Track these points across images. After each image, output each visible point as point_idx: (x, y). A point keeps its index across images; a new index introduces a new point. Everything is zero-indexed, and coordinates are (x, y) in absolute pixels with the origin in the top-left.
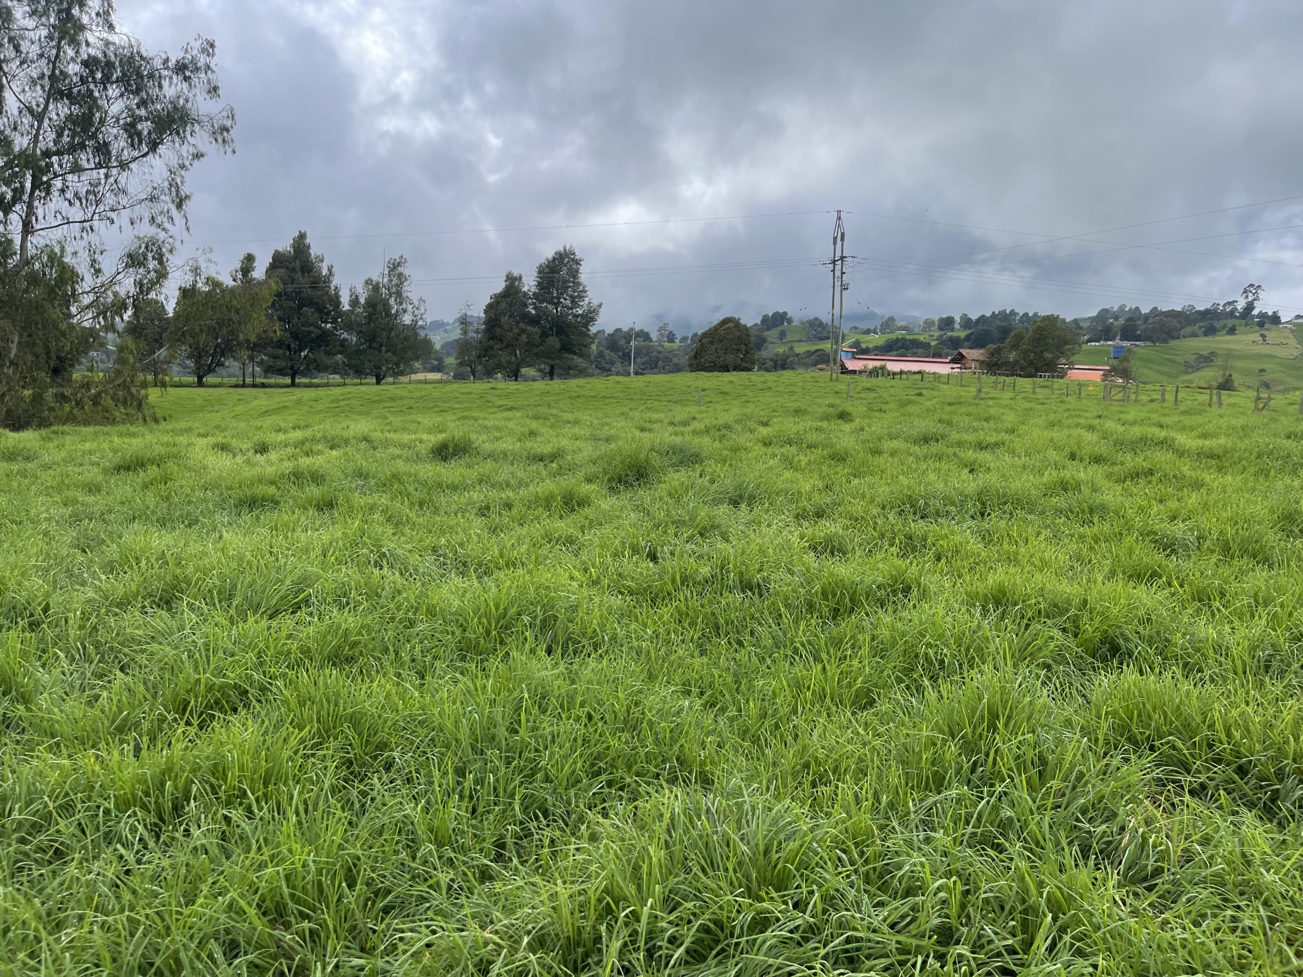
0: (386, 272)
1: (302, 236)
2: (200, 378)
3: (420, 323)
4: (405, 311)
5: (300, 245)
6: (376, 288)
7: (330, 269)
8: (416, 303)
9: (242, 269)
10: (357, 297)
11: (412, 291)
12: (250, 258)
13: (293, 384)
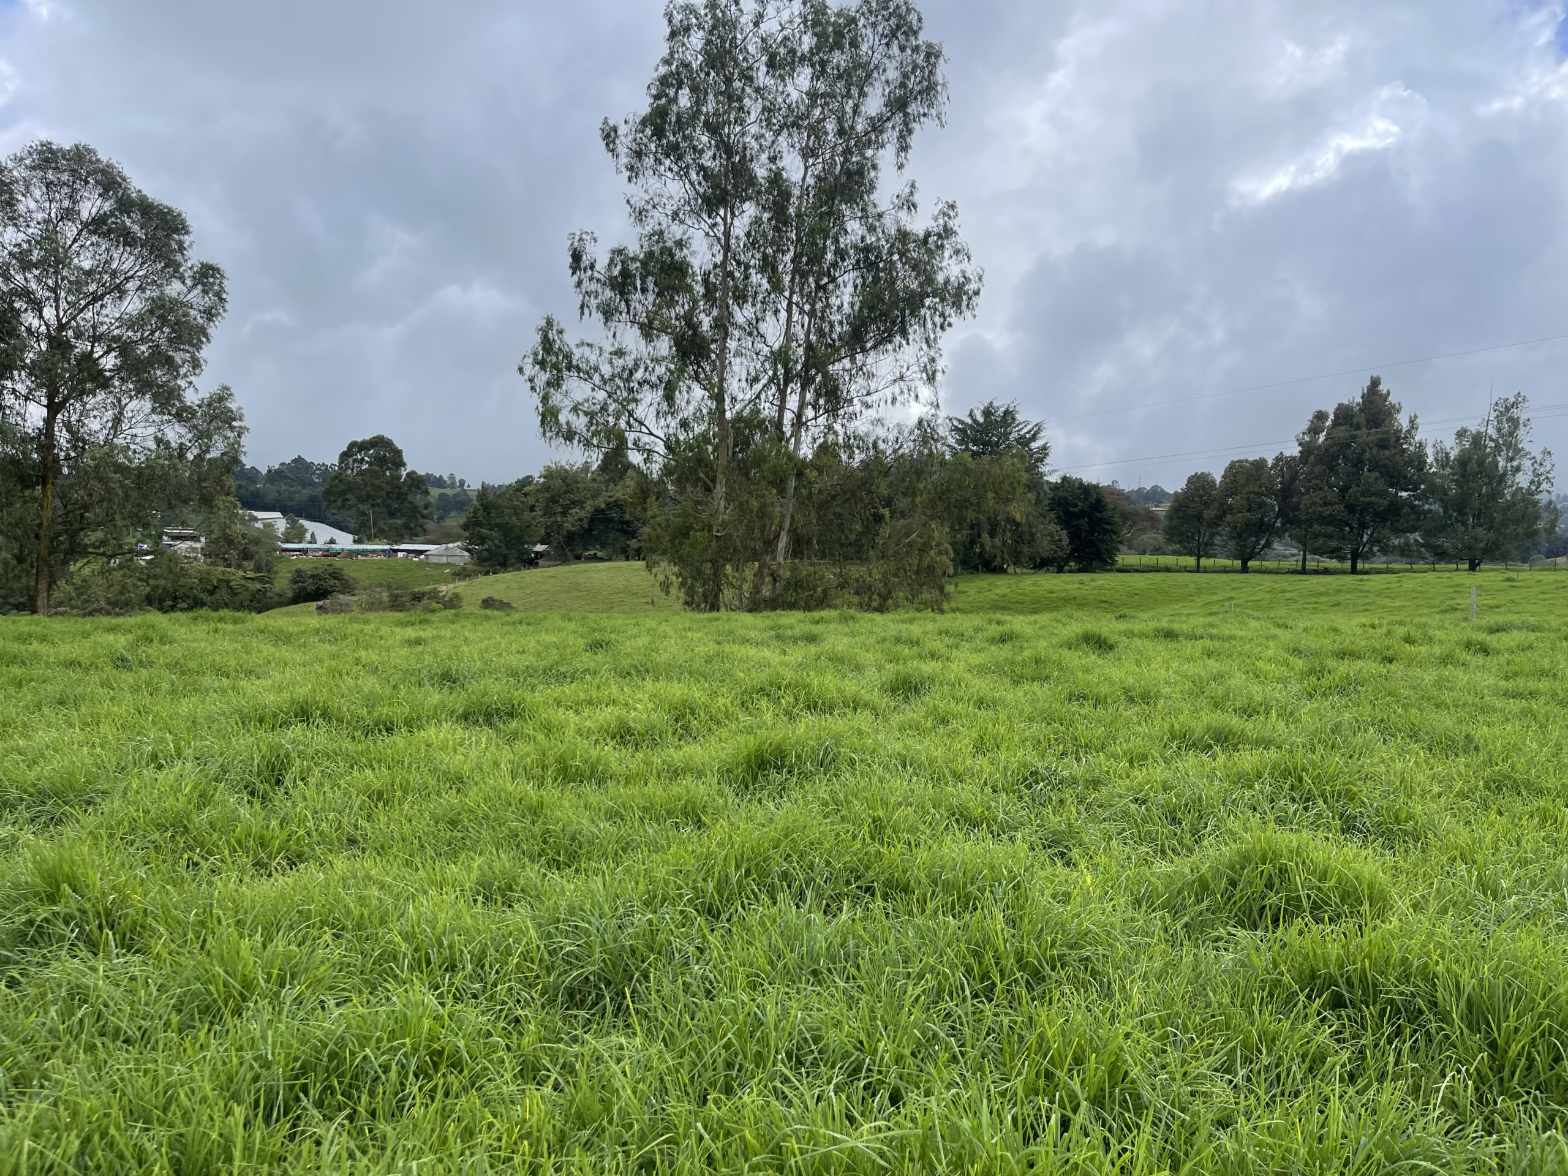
0: (1493, 415)
1: (1375, 383)
2: (1245, 563)
3: (1545, 486)
4: (1518, 469)
5: (1374, 393)
6: (1477, 440)
7: (1412, 421)
8: (1539, 458)
9: (1310, 430)
10: (1447, 454)
11: (1530, 441)
12: (1320, 416)
13: (1354, 571)
